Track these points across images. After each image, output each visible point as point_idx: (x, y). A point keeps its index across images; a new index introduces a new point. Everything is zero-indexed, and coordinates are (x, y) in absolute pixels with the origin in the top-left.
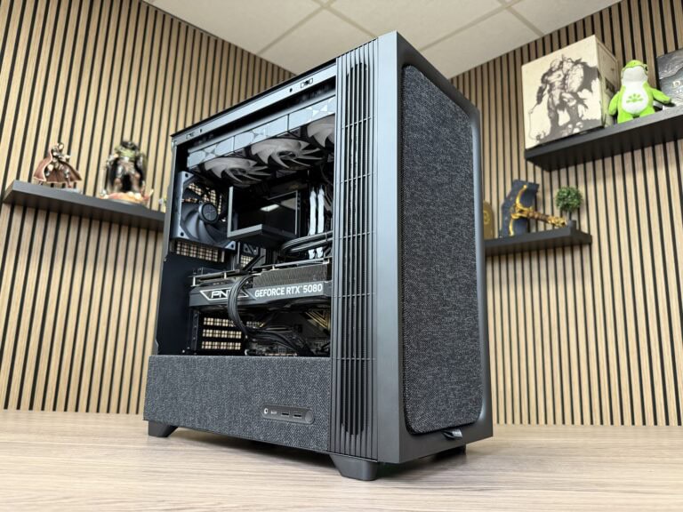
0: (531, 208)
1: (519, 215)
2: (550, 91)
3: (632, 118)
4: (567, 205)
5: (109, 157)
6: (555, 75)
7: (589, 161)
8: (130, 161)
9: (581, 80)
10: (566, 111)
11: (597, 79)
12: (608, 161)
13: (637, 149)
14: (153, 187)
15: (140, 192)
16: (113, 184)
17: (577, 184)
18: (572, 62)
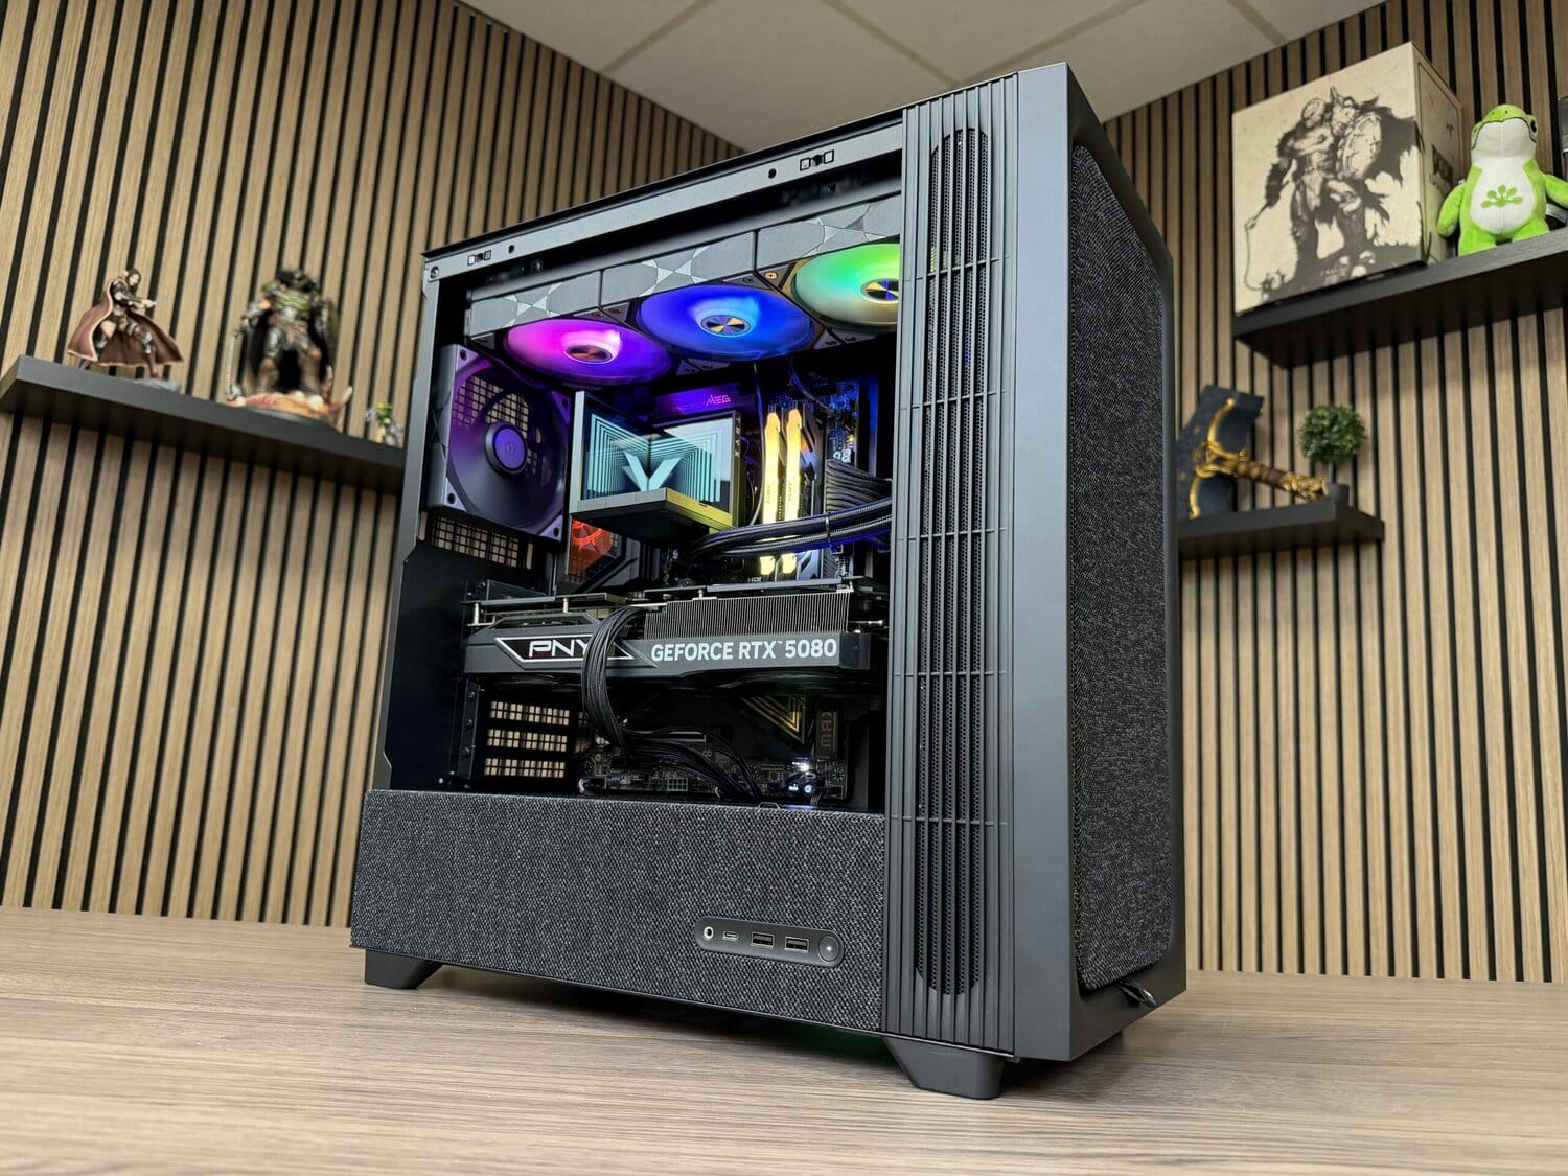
0: (1241, 453)
1: (1212, 468)
2: (1297, 176)
3: (1494, 245)
4: (1330, 448)
5: (248, 308)
6: (1314, 136)
7: (1384, 345)
8: (299, 317)
9: (1374, 150)
10: (1334, 225)
11: (1415, 149)
12: (1430, 345)
13: (1500, 319)
14: (351, 383)
15: (321, 394)
16: (256, 372)
17: (1353, 400)
18: (1355, 106)
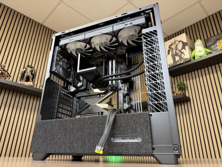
4: (181, 88)
7: (187, 73)
9: (182, 46)
12: (193, 73)
15: (32, 82)
17: (183, 81)
18: (178, 41)
